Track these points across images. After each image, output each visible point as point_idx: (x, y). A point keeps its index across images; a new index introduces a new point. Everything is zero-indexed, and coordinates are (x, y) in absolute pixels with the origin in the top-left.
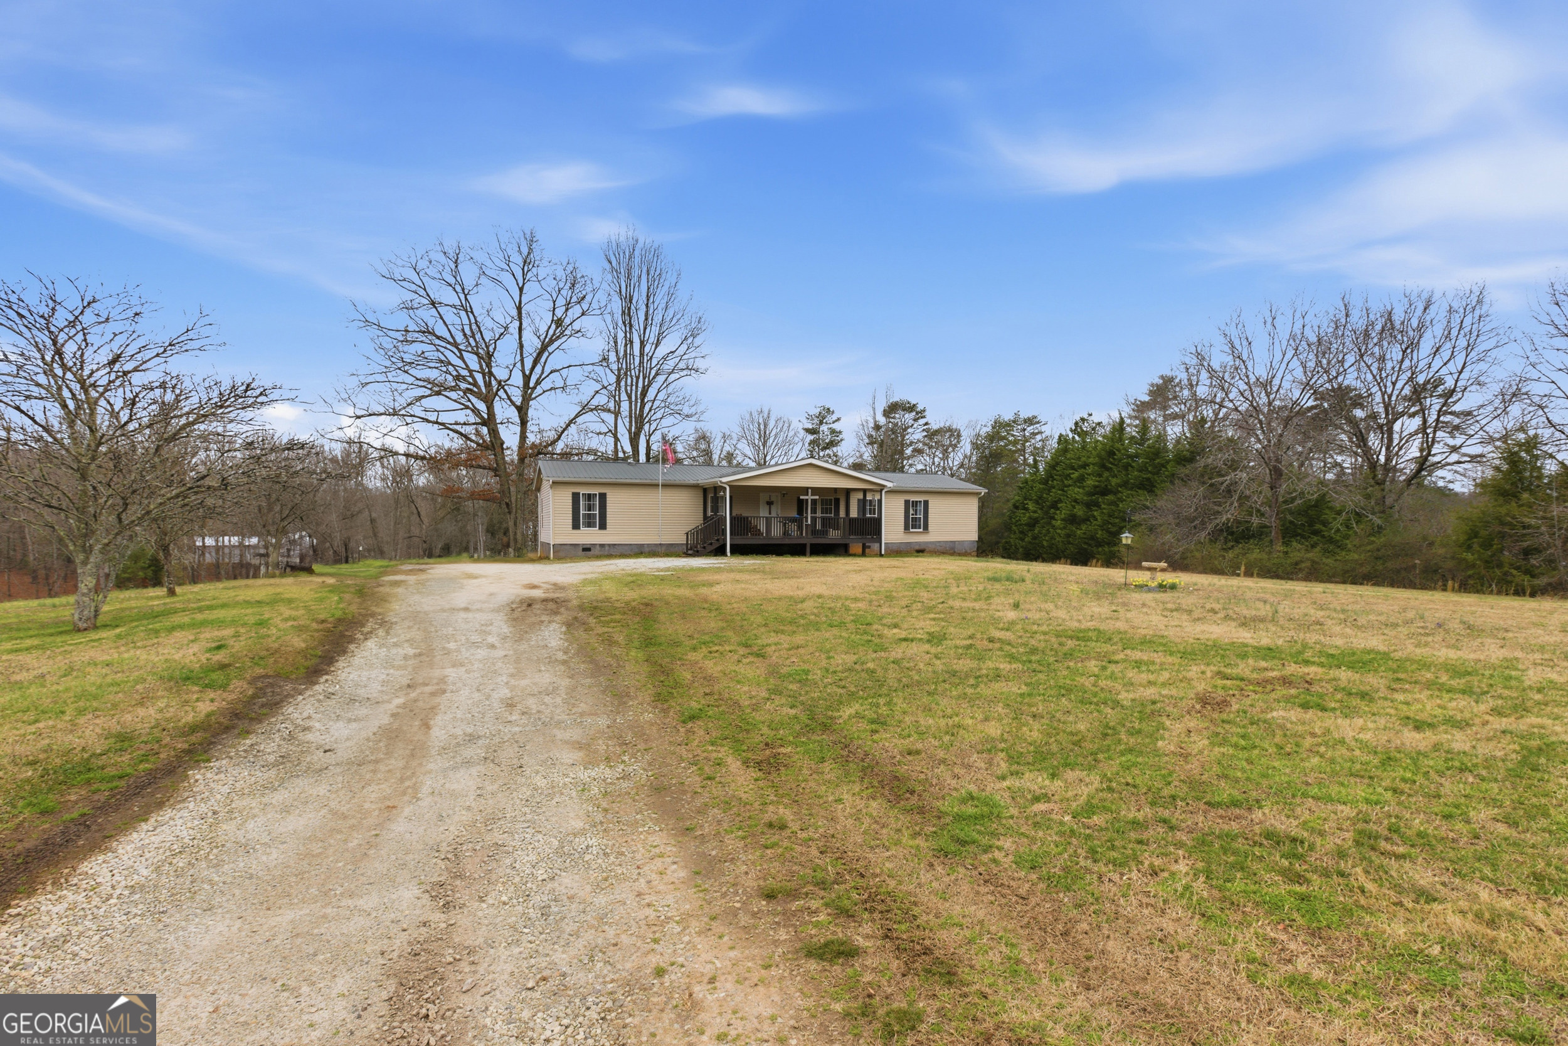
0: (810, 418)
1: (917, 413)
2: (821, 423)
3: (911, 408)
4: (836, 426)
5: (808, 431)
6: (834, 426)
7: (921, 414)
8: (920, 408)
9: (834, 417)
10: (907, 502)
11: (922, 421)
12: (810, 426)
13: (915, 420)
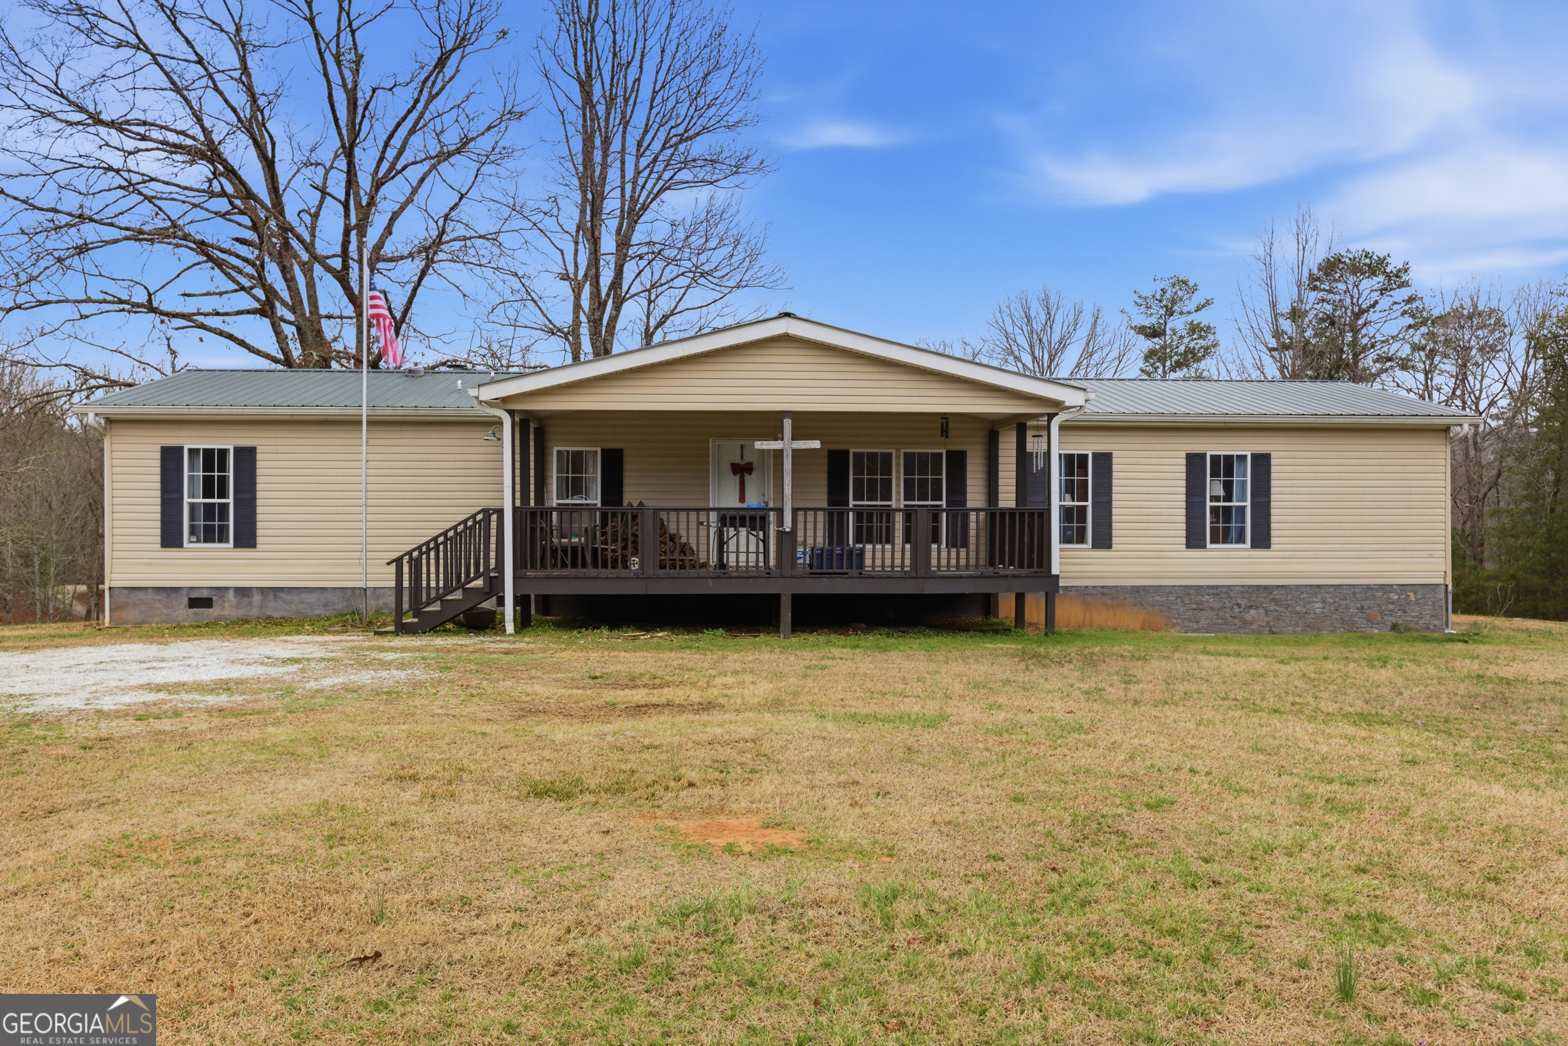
0: (1144, 303)
1: (1388, 276)
2: (1170, 312)
3: (1374, 266)
4: (1202, 318)
5: (1142, 330)
6: (1197, 318)
7: (1396, 279)
8: (1394, 265)
9: (1198, 299)
10: (1194, 462)
11: (1401, 294)
12: (1147, 322)
13: (1383, 291)
